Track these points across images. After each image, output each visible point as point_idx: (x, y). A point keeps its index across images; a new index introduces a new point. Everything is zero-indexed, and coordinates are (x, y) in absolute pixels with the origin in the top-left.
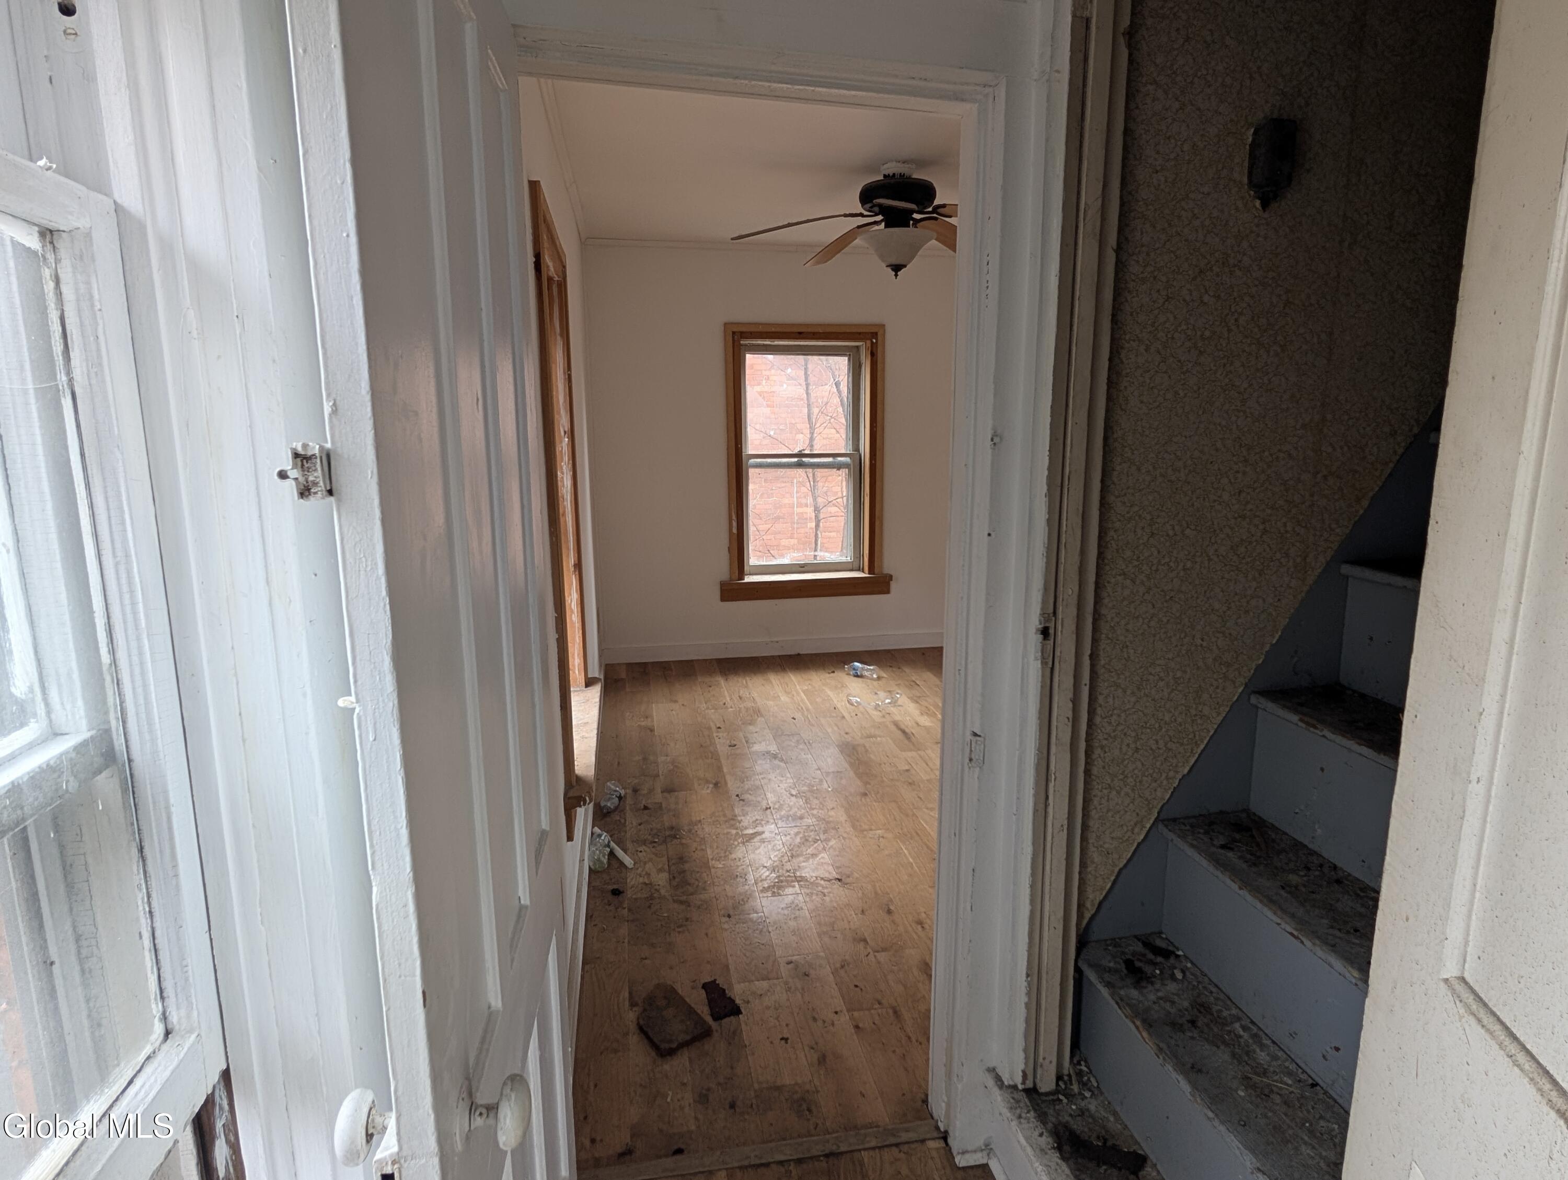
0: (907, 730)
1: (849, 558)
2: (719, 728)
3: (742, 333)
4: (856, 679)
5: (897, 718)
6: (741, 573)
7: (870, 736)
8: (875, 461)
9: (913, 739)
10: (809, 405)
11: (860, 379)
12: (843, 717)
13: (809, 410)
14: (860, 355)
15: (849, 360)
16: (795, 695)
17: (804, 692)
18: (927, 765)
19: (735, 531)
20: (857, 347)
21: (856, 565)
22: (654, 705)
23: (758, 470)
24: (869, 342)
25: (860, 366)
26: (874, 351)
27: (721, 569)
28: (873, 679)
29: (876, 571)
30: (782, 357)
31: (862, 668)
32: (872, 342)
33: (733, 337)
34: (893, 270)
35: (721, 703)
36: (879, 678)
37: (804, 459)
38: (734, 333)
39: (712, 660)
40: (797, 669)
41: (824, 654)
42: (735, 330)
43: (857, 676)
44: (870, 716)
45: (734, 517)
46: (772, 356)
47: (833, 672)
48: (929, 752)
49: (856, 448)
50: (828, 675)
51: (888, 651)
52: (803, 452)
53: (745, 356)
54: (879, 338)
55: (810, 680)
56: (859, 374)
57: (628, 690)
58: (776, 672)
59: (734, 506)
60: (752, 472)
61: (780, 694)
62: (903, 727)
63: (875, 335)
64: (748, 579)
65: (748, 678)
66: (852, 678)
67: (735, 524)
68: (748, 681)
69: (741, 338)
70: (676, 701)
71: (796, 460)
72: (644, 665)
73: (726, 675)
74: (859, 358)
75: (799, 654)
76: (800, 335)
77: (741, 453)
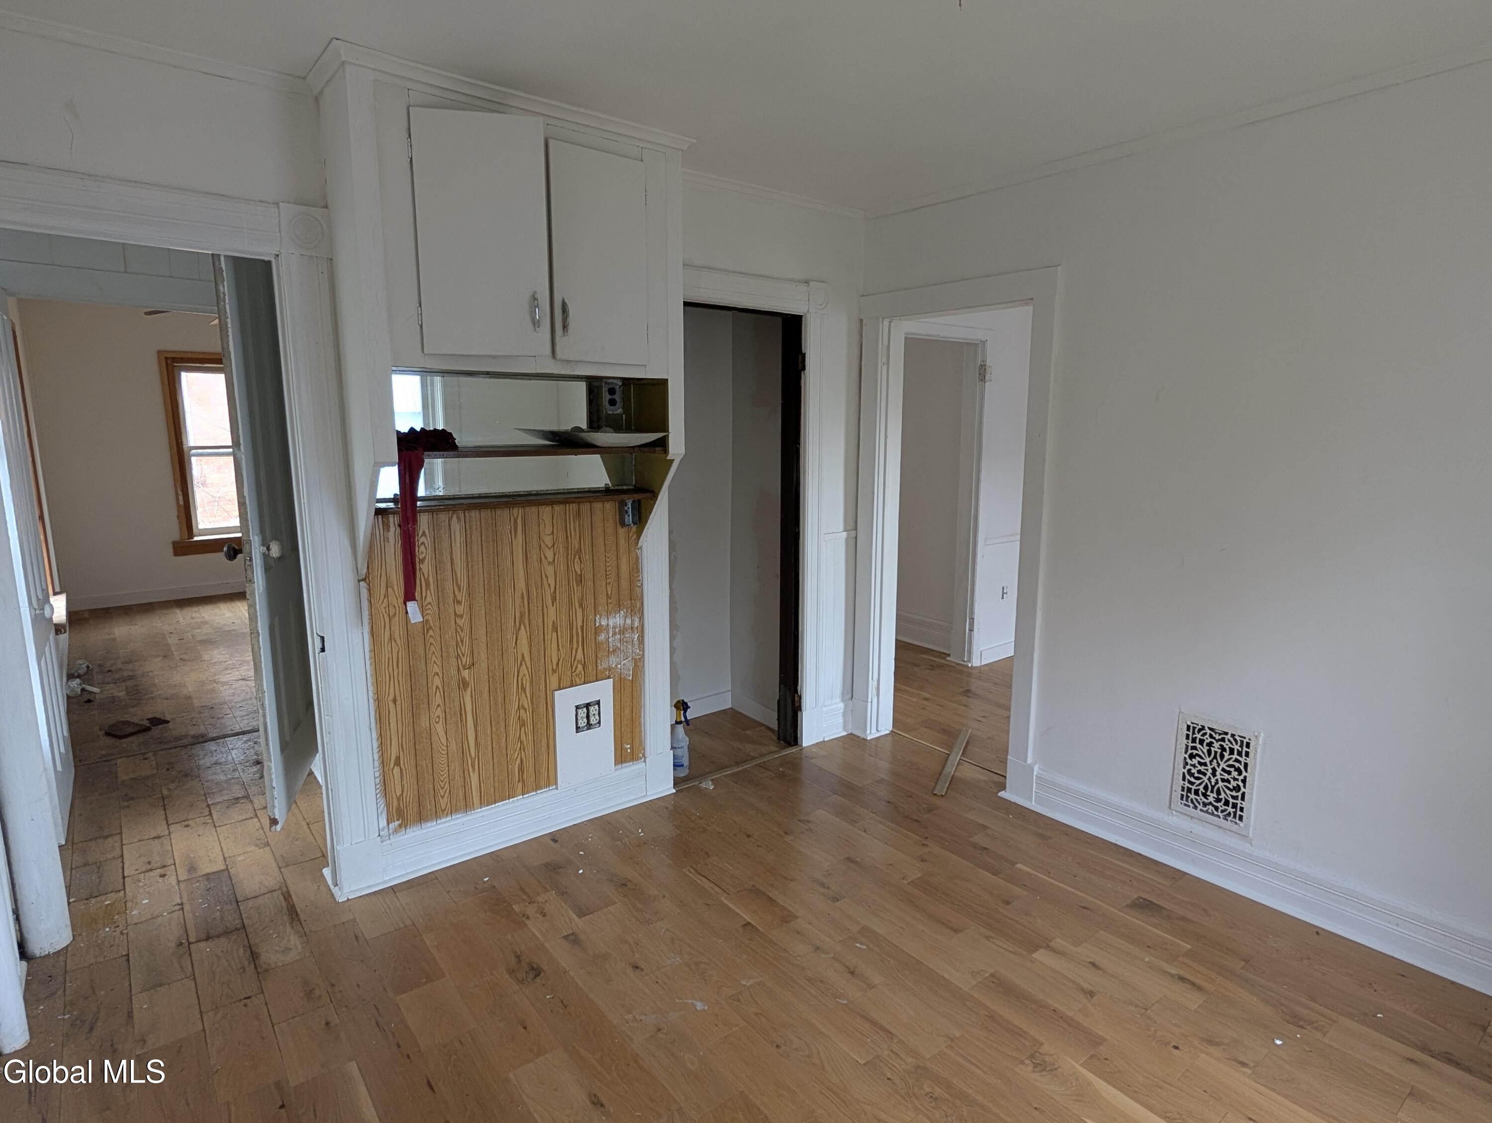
2: (171, 633)
3: (173, 358)
6: (191, 534)
19: (181, 503)
23: (198, 458)
27: (174, 533)
33: (167, 361)
35: (175, 622)
38: (166, 358)
42: (170, 356)
45: (180, 493)
53: (180, 375)
59: (179, 485)
60: (193, 459)
64: (196, 539)
67: (181, 498)
69: (176, 362)
73: (181, 607)
77: (182, 445)
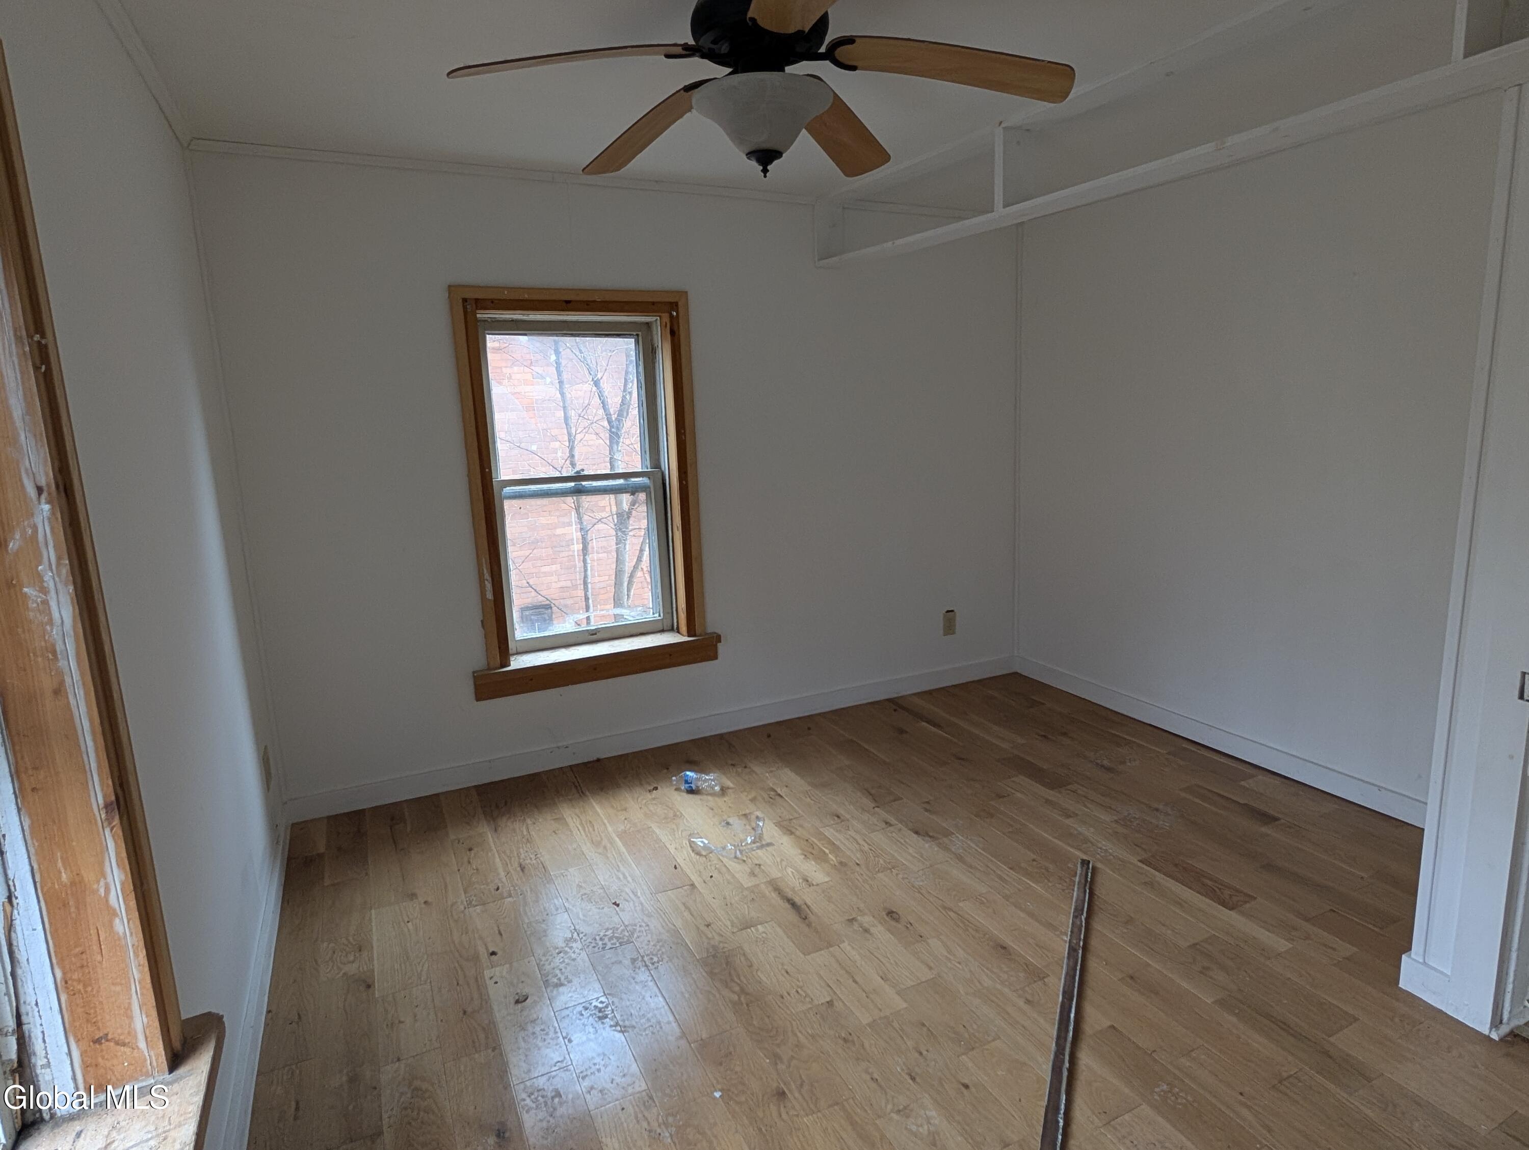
0: (797, 900)
1: (657, 615)
2: (493, 953)
3: (477, 300)
4: (691, 796)
5: (775, 873)
6: (505, 653)
7: (747, 925)
8: (687, 482)
9: (812, 918)
10: (564, 408)
11: (654, 368)
12: (693, 885)
13: (565, 413)
14: (652, 336)
15: (637, 342)
16: (609, 845)
17: (620, 837)
18: (855, 981)
19: (490, 596)
20: (648, 324)
21: (667, 624)
22: (373, 911)
23: (516, 503)
24: (666, 317)
25: (654, 351)
26: (676, 329)
27: (473, 653)
28: (713, 794)
29: (698, 630)
30: (541, 338)
31: (697, 779)
32: (671, 316)
33: (465, 308)
34: (759, 161)
35: (492, 887)
36: (724, 791)
37: (584, 483)
38: (465, 300)
39: (468, 789)
40: (602, 789)
41: (636, 754)
42: (467, 296)
43: (691, 791)
44: (733, 877)
45: (487, 576)
46: (525, 338)
47: (656, 788)
48: (845, 945)
49: (656, 464)
50: (649, 796)
51: (721, 737)
52: (582, 473)
53: (485, 338)
54: (681, 310)
55: (625, 809)
56: (654, 363)
57: (327, 882)
58: (571, 800)
59: (485, 560)
60: (507, 504)
61: (584, 849)
62: (790, 894)
63: (674, 306)
64: (519, 662)
65: (529, 821)
66: (685, 794)
67: (489, 586)
68: (531, 828)
69: (477, 309)
70: (413, 896)
71: (572, 484)
72: (357, 816)
73: (494, 819)
74: (652, 340)
75: (598, 760)
76: (567, 305)
77: (491, 479)
